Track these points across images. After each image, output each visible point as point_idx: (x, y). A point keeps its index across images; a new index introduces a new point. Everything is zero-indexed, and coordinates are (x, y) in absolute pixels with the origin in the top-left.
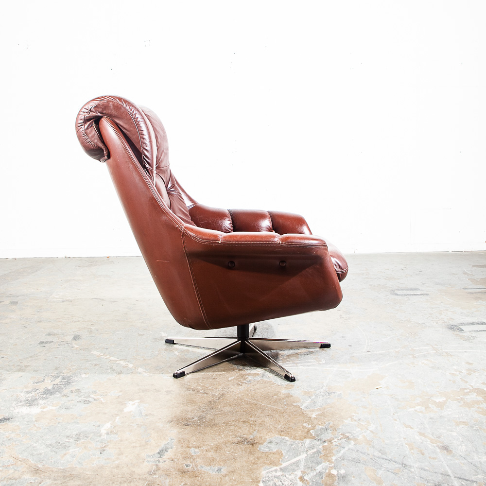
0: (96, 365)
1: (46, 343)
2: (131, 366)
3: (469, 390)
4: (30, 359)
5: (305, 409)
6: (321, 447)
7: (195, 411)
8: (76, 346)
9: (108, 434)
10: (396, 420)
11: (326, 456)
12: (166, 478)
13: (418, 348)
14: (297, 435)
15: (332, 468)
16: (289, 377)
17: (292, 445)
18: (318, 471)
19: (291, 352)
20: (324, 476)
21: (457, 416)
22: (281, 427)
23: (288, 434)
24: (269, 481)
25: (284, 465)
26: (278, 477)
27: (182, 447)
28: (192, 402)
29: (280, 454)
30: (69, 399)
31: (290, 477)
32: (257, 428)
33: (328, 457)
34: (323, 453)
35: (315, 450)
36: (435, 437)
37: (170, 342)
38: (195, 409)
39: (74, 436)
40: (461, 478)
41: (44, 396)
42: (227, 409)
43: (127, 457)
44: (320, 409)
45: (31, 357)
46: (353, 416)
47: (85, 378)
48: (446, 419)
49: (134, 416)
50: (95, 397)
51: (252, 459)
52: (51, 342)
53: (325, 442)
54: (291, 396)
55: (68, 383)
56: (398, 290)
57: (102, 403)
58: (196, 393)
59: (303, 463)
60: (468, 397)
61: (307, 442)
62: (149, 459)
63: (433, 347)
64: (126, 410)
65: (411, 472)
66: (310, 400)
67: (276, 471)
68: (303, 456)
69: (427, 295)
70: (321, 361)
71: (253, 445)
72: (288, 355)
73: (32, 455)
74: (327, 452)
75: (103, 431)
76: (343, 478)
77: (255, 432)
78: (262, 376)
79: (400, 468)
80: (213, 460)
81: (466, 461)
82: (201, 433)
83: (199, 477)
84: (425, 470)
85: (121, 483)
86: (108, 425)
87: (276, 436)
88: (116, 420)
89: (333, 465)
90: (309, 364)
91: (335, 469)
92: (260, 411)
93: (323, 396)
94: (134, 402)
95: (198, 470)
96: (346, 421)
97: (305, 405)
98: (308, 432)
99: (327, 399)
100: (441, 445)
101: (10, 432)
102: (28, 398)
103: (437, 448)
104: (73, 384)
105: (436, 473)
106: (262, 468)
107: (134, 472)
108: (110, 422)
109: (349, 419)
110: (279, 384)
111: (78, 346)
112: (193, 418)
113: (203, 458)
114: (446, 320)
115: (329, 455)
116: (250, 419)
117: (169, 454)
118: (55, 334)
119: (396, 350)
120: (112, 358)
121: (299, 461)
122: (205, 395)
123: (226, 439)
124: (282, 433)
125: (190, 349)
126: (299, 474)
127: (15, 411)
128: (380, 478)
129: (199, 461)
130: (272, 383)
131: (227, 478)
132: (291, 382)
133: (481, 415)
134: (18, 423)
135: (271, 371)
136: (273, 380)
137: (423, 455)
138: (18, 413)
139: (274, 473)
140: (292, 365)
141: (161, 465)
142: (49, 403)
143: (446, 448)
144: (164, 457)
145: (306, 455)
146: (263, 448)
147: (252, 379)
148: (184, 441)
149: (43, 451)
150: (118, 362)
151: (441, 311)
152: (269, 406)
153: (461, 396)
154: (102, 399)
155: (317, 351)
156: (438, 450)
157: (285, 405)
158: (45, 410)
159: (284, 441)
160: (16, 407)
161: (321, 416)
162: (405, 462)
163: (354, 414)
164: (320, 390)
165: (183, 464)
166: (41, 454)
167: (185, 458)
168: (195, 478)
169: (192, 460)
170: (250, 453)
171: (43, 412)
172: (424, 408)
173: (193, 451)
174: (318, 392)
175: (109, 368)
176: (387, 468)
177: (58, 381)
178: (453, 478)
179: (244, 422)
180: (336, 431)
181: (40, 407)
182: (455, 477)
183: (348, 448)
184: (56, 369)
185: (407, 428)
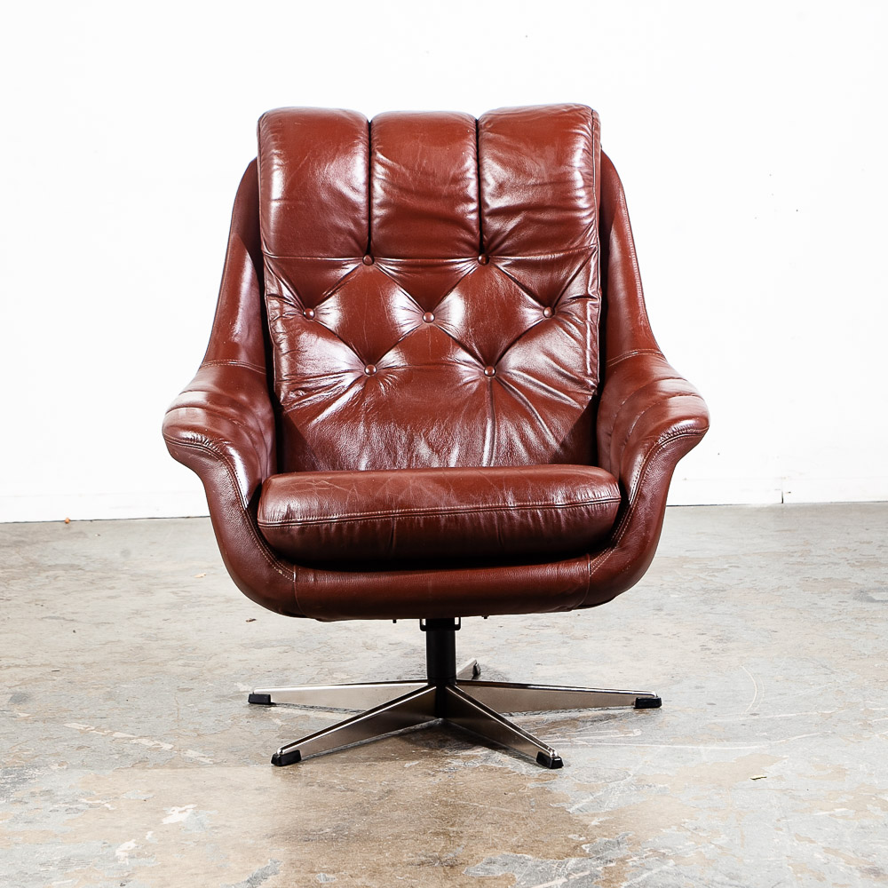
0: (81, 748)
2: (167, 746)
5: (579, 813)
6: (600, 869)
7: (326, 819)
8: (24, 715)
9: (131, 857)
10: (780, 829)
11: (608, 881)
14: (551, 852)
17: (537, 866)
19: (562, 715)
22: (518, 841)
23: (531, 850)
27: (299, 871)
28: (317, 805)
29: (510, 879)
30: (29, 806)
32: (464, 842)
33: (612, 882)
34: (603, 877)
35: (587, 873)
36: (860, 855)
37: (260, 701)
38: (326, 816)
39: (56, 863)
44: (611, 813)
46: (684, 823)
47: (60, 770)
49: (187, 830)
50: (90, 802)
53: (611, 862)
54: (549, 793)
55: (21, 781)
57: (108, 811)
58: (327, 790)
61: (573, 861)
64: (167, 821)
66: (592, 798)
68: (559, 881)
70: (631, 732)
71: (452, 867)
72: (554, 723)
74: (613, 876)
75: (121, 854)
77: (460, 849)
78: (486, 760)
82: (340, 851)
86: (129, 845)
87: (506, 853)
88: (147, 837)
90: (600, 738)
92: (474, 816)
93: (623, 792)
94: (183, 809)
96: (665, 831)
97: (577, 806)
98: (576, 847)
99: (631, 796)
100: (868, 867)
103: (857, 871)
104: (33, 781)
108: (133, 840)
109: (675, 827)
110: (524, 773)
111: (27, 715)
112: (321, 830)
115: (614, 880)
117: (270, 883)
119: (826, 712)
120: (118, 735)
122: (349, 793)
123: (394, 860)
124: (519, 849)
125: (312, 713)
130: (506, 771)
132: (552, 768)
136: (510, 766)
137: (821, 880)
140: (560, 739)
143: (876, 872)
144: (260, 887)
145: (565, 880)
146: (475, 871)
147: (461, 764)
148: (302, 864)
150: (134, 741)
152: (495, 808)
154: (108, 805)
155: (626, 715)
156: (858, 875)
157: (533, 807)
159: (522, 861)
161: (612, 823)
163: (687, 820)
164: (617, 782)
170: (446, 878)
172: (852, 811)
173: (321, 877)
174: (612, 785)
175: (114, 752)
179: (437, 834)
180: (639, 845)
183: (659, 870)
185: (800, 841)
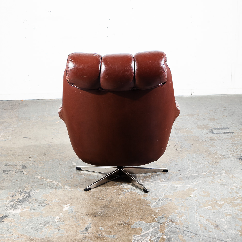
0: (41, 184)
1: (7, 171)
2: (60, 184)
3: (237, 198)
4: (2, 182)
5: (153, 208)
6: (159, 226)
7: (99, 209)
8: (26, 173)
9: (59, 222)
10: (197, 213)
11: (161, 230)
12: (91, 241)
13: (217, 172)
14: (149, 220)
15: (164, 235)
16: (145, 190)
17: (146, 225)
18: (157, 237)
19: (147, 175)
20: (160, 239)
21: (227, 211)
22: (141, 217)
23: (144, 220)
25: (142, 234)
26: (140, 239)
27: (95, 227)
28: (96, 204)
29: (140, 229)
30: (33, 204)
31: (145, 239)
32: (130, 217)
33: (162, 230)
34: (160, 229)
35: (157, 227)
36: (214, 221)
37: (79, 169)
38: (99, 208)
39: (43, 223)
40: (220, 240)
41: (20, 203)
42: (114, 208)
43: (71, 232)
44: (160, 208)
45: (2, 181)
46: (176, 211)
47: (38, 192)
48: (221, 213)
49: (69, 213)
50: (46, 203)
51: (128, 231)
52: (10, 170)
53: (161, 224)
54: (146, 201)
55: (30, 196)
56: (215, 129)
57: (51, 206)
58: (98, 200)
59: (151, 233)
60: (236, 201)
61: (153, 223)
62: (81, 233)
63: (226, 171)
64: (64, 209)
65: (199, 237)
66: (156, 202)
67: (139, 237)
68: (151, 230)
69: (233, 133)
70: (163, 180)
71: (128, 225)
72: (145, 177)
73: (26, 232)
74: (162, 228)
75: (56, 221)
76: (169, 239)
77: (129, 219)
78: (131, 190)
79: (194, 235)
80: (110, 232)
81: (225, 233)
82: (103, 220)
83: (105, 240)
84: (205, 236)
87: (139, 221)
88: (61, 215)
89: (164, 234)
90: (156, 182)
91: (165, 236)
92: (131, 209)
93: (162, 201)
94: (67, 205)
95: (104, 237)
96: (172, 214)
97: (153, 205)
98: (154, 219)
99: (164, 202)
100: (215, 225)
101: (11, 223)
102: (12, 205)
103: (213, 227)
104: (32, 196)
105: (210, 237)
106: (133, 236)
107: (76, 238)
108: (58, 216)
109: (174, 213)
110: (140, 194)
111: (27, 173)
112: (98, 213)
113: (106, 232)
114: (239, 153)
115: (163, 230)
116: (126, 213)
117: (90, 230)
118: (10, 165)
119: (205, 173)
120: (48, 180)
121: (149, 232)
122: (103, 200)
123: (115, 223)
124: (142, 219)
125: (91, 173)
126: (149, 238)
127: (8, 212)
128: (185, 239)
129: (104, 233)
130: (136, 193)
131: (117, 240)
132: (146, 192)
133: (239, 211)
134: (12, 218)
135: (136, 186)
136: (137, 192)
137: (206, 230)
138: (10, 213)
139: (138, 238)
141: (87, 235)
142: (24, 207)
143: (217, 227)
144: (88, 232)
145: (152, 230)
146: (133, 227)
147: (126, 191)
148: (96, 224)
149: (31, 231)
150: (52, 182)
151: (238, 146)
152: (135, 206)
153: (232, 201)
154: (50, 204)
155: (161, 174)
156: (214, 228)
157: (143, 206)
158: (23, 211)
159: (143, 223)
160: (7, 210)
161: (160, 211)
162: (197, 233)
163: (177, 210)
164: (161, 197)
165: (97, 234)
166: (30, 232)
167: (98, 232)
168: (103, 240)
169: (101, 232)
170: (127, 229)
171: (22, 212)
172: (212, 207)
173: (100, 228)
174: (160, 198)
175: (49, 186)
176: (189, 235)
177: (23, 195)
178: (217, 240)
179: (124, 214)
180: (167, 218)
181: (20, 209)
182: (218, 239)
183: (172, 226)
185: (201, 217)
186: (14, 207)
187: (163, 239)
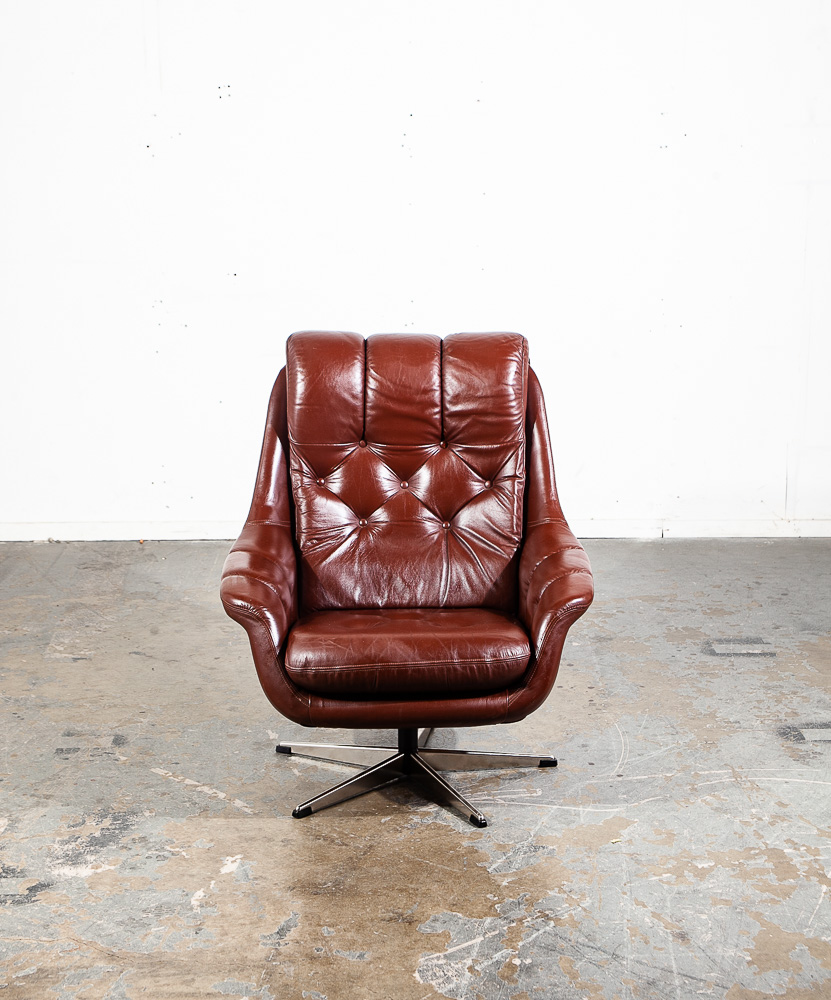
0: (164, 794)
1: (69, 751)
2: (222, 795)
3: (758, 851)
4: (49, 783)
5: (494, 873)
6: (505, 928)
7: (329, 873)
8: (123, 758)
9: (201, 906)
10: (625, 893)
11: (510, 940)
12: (290, 966)
13: (707, 772)
14: (475, 911)
15: (515, 957)
16: (477, 819)
17: (465, 924)
18: (495, 960)
19: (490, 773)
20: (502, 966)
21: (720, 891)
22: (454, 899)
23: (462, 908)
24: (427, 971)
25: (450, 951)
26: (440, 966)
27: (310, 924)
28: (322, 858)
29: (447, 936)
30: (131, 852)
31: (456, 966)
32: (418, 900)
33: (513, 942)
34: (507, 936)
35: (497, 932)
36: (674, 920)
37: (284, 751)
38: (328, 870)
39: (153, 910)
40: (686, 976)
41: (92, 848)
42: (376, 870)
43: (233, 938)
44: (516, 874)
45: (50, 779)
46: (564, 885)
47: (151, 817)
48: (701, 895)
49: (237, 880)
50: (172, 850)
51: (407, 942)
52: (76, 750)
53: (513, 921)
54: (477, 851)
55: (125, 827)
56: (720, 641)
57: (185, 859)
58: (329, 844)
59: (476, 949)
60: (751, 862)
61: (489, 920)
62: (265, 941)
63: (733, 771)
64: (224, 870)
65: (622, 965)
66: (504, 858)
67: (438, 958)
68: (479, 939)
69: (773, 655)
70: (536, 792)
71: (410, 923)
72: (483, 780)
73: (99, 935)
74: (513, 935)
75: (194, 902)
76: (527, 969)
77: (415, 906)
78: (436, 818)
79: (608, 960)
80: (354, 942)
81: (703, 954)
82: (337, 905)
83: (334, 964)
84: (641, 963)
85: (229, 971)
86: (200, 894)
87: (445, 911)
88: (212, 886)
89: (517, 952)
90: (514, 796)
91: (519, 958)
92: (425, 874)
94: (234, 859)
95: (332, 955)
96: (550, 893)
97: (494, 866)
98: (491, 907)
99: (530, 857)
100: (678, 931)
101: (57, 905)
102: (68, 852)
103: (670, 935)
104: (133, 828)
105: (655, 967)
106: (420, 955)
107: (246, 957)
108: (202, 889)
109: (557, 890)
110: (461, 831)
111: (125, 758)
113: (340, 940)
114: (782, 716)
115: (514, 940)
116: (410, 886)
117: (293, 934)
118: (80, 734)
119: (668, 775)
120: (188, 781)
121: (472, 946)
122: (344, 847)
123: (372, 915)
124: (454, 907)
125: (319, 764)
126: (469, 962)
127: (53, 873)
128: (577, 971)
129: (334, 944)
130: (449, 828)
131: (372, 965)
132: (480, 827)
133: (757, 891)
134: (64, 892)
135: (452, 809)
136: (452, 824)
137: (647, 943)
138: (59, 875)
139: (435, 961)
140: (487, 798)
141: (282, 949)
142: (102, 859)
143: (682, 936)
144: (286, 938)
145: (483, 939)
146: (425, 927)
147: (419, 821)
148: (313, 917)
149: (113, 931)
150: (199, 789)
151: (783, 694)
152: (440, 866)
153: (741, 861)
154: (184, 854)
155: (533, 773)
156: (671, 939)
157: (465, 866)
158: (99, 871)
159: (456, 919)
160: (53, 867)
161: (516, 883)
162: (617, 953)
163: (565, 883)
164: (522, 843)
165: (313, 947)
166: (111, 935)
167: (315, 940)
168: (329, 966)
169: (324, 942)
170: (406, 934)
171: (97, 873)
172: (674, 877)
173: (325, 930)
174: (518, 846)
175: (187, 800)
176: (591, 959)
177: (107, 823)
178: (676, 975)
179: (401, 890)
180: (533, 906)
181: (90, 865)
182: (679, 974)
183: (543, 931)
184: (99, 801)
185: (637, 905)
186: (74, 859)
187: (511, 967)
